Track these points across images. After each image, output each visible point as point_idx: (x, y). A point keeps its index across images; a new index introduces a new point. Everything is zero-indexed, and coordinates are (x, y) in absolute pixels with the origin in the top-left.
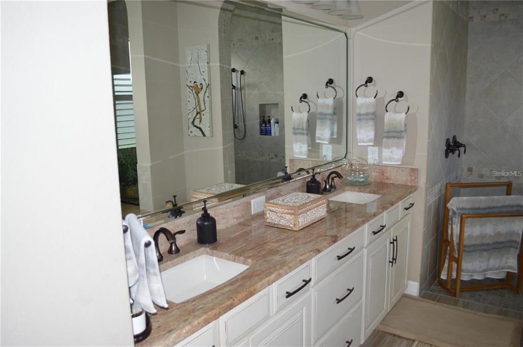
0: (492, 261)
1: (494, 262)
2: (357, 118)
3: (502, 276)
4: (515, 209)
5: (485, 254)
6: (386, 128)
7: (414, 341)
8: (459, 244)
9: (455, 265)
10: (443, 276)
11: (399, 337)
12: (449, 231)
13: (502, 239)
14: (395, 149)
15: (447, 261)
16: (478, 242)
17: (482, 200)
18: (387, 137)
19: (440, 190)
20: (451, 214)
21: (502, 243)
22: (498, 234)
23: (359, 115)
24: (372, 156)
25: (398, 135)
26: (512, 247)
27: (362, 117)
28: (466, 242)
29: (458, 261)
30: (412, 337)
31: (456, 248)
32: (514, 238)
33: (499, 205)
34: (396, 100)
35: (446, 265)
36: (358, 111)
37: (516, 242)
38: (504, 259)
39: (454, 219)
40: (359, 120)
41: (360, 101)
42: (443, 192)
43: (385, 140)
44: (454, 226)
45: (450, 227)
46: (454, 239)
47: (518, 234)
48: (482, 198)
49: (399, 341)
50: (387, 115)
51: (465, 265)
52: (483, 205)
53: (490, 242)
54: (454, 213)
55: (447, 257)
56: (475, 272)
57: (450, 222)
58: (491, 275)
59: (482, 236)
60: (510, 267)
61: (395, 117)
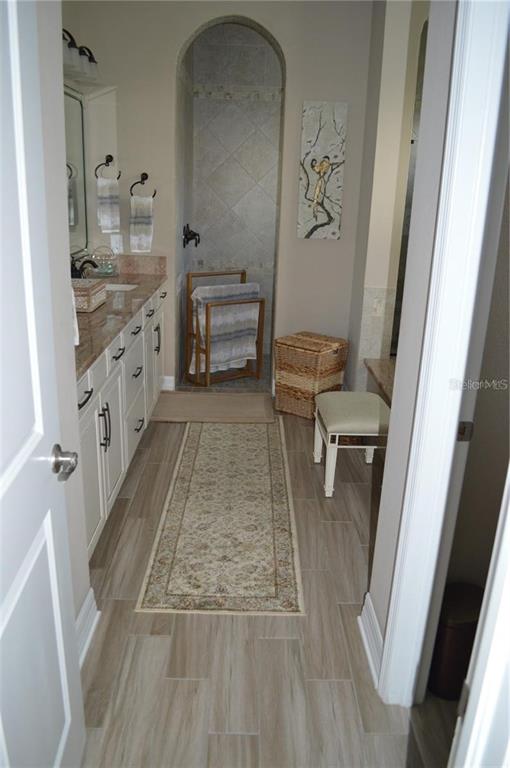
0: (234, 350)
1: (236, 351)
2: (99, 201)
3: (243, 365)
4: (251, 296)
5: (228, 343)
6: (133, 213)
7: (186, 423)
8: (206, 336)
9: (203, 357)
10: (192, 371)
11: (171, 422)
12: (195, 323)
13: (242, 328)
14: (143, 236)
15: (194, 355)
16: (221, 332)
17: (223, 289)
18: (135, 223)
19: (182, 282)
20: (195, 305)
21: (241, 331)
22: (238, 323)
23: (101, 198)
24: (116, 246)
25: (146, 220)
26: (250, 334)
27: (104, 200)
28: (213, 332)
29: (206, 352)
30: (184, 420)
31: (203, 339)
32: (252, 326)
33: (238, 293)
34: (142, 182)
35: (194, 359)
36: (99, 194)
37: (253, 329)
38: (244, 348)
39: (199, 310)
40: (102, 204)
41: (101, 182)
42: (185, 283)
43: (132, 226)
44: (200, 317)
45: (195, 319)
46: (201, 330)
47: (255, 321)
48: (223, 286)
49: (172, 426)
50: (133, 199)
51: (213, 357)
52: (224, 294)
53: (232, 330)
54: (198, 303)
55: (194, 350)
56: (220, 362)
57: (195, 313)
58: (234, 365)
59: (224, 326)
60: (249, 355)
61: (142, 200)
